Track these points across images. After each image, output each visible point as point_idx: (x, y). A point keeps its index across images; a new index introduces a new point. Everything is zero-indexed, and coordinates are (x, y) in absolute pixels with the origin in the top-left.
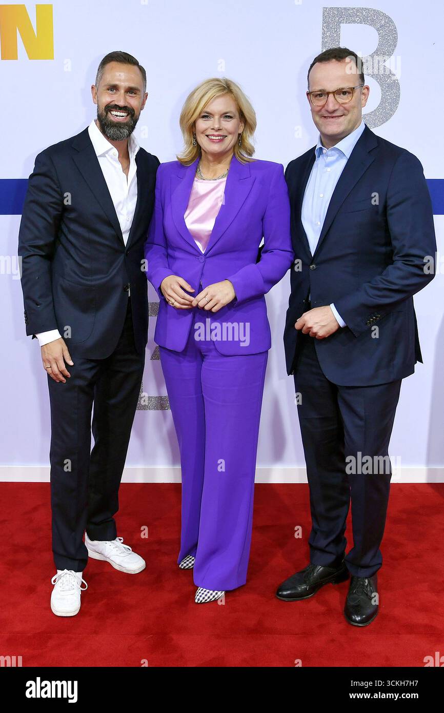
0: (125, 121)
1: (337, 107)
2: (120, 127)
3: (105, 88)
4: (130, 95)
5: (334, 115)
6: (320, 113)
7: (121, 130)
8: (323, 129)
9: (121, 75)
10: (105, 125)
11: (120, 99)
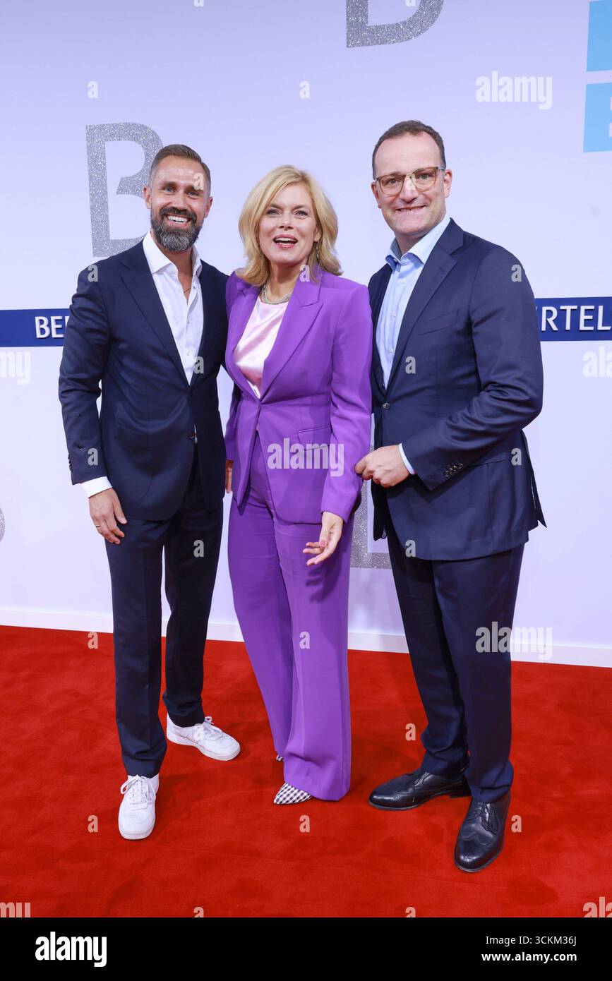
0: (186, 228)
1: (416, 194)
2: (179, 234)
3: (159, 187)
4: (191, 196)
5: (412, 205)
6: (393, 206)
7: (180, 238)
8: (399, 227)
9: (178, 171)
10: (159, 234)
11: (178, 200)
